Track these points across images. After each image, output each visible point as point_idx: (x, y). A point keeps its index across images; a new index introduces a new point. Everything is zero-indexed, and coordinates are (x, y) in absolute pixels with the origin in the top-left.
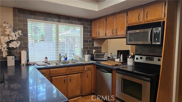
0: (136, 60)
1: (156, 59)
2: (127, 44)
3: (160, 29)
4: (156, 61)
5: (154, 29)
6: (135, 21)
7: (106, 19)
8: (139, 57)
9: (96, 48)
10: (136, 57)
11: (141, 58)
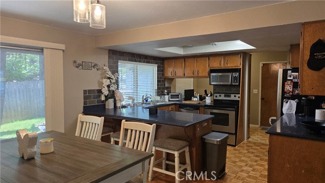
0: (215, 98)
1: (232, 96)
2: (210, 84)
3: (238, 73)
4: (232, 98)
5: (234, 74)
6: (217, 65)
7: (184, 60)
8: (218, 95)
9: (167, 88)
10: (215, 95)
11: (220, 96)
